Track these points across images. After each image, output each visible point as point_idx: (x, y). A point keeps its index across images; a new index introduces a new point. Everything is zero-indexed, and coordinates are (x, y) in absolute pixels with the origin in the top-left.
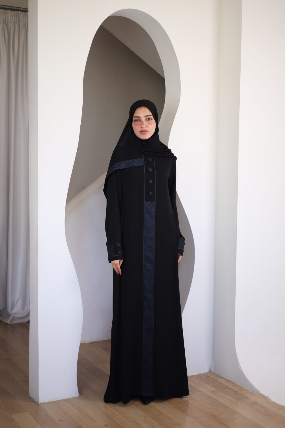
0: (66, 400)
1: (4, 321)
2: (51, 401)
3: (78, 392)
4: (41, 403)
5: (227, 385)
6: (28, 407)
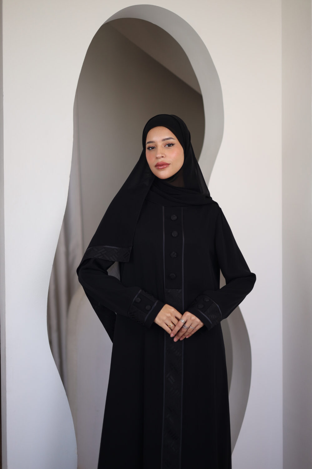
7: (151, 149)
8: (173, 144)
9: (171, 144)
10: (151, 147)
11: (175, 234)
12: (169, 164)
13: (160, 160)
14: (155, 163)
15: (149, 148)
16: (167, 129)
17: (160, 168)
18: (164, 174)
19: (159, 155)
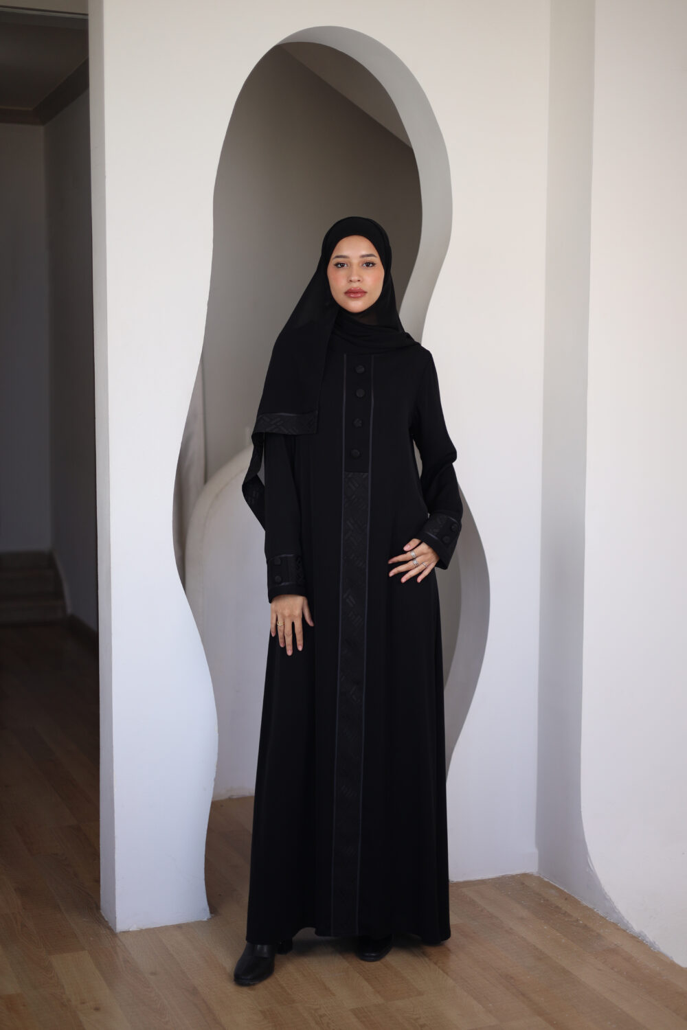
0: (179, 927)
2: (144, 928)
3: (208, 909)
4: (120, 932)
5: (560, 906)
7: (339, 266)
8: (373, 264)
9: (370, 263)
10: (341, 264)
11: (360, 393)
12: (365, 292)
13: (355, 285)
14: (345, 289)
15: (337, 265)
16: (366, 239)
17: (352, 296)
18: (357, 305)
19: (355, 278)
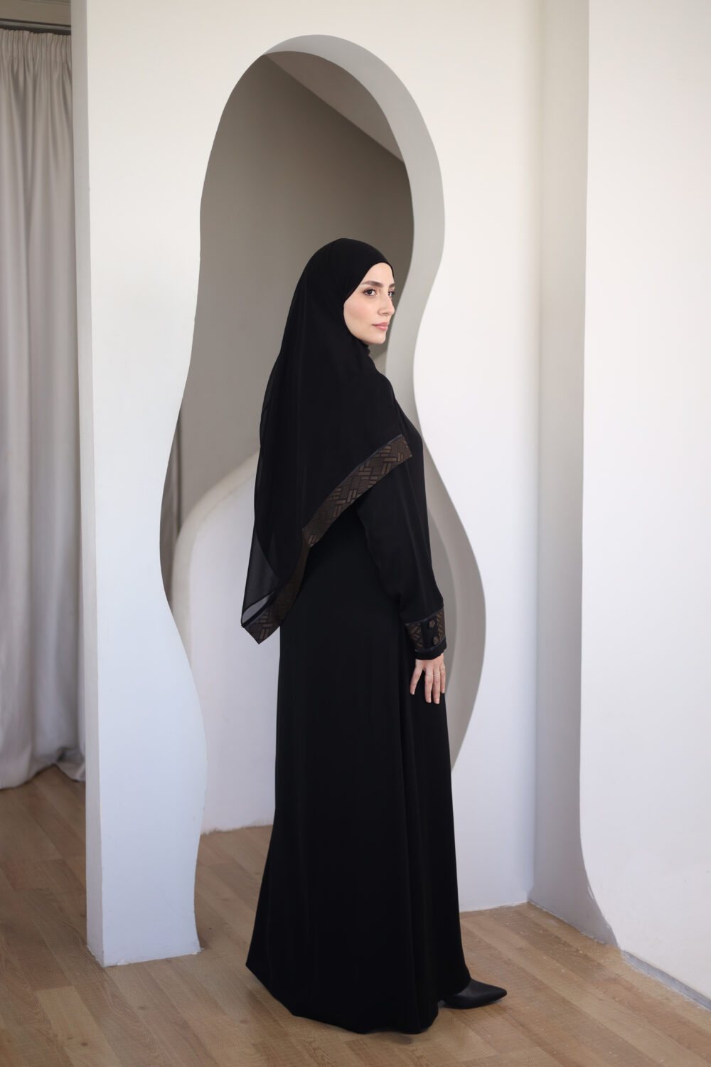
0: (168, 961)
1: (68, 773)
4: (107, 967)
6: (78, 974)
